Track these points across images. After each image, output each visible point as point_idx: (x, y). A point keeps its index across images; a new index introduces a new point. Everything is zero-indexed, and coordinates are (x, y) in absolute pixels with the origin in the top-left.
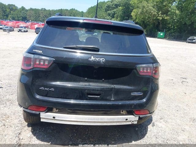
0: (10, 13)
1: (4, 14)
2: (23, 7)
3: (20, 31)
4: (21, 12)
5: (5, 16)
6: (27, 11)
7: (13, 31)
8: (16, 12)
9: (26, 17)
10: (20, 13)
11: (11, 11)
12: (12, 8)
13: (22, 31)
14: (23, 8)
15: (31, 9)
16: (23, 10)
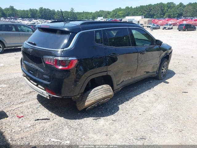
0: (167, 11)
1: (162, 13)
2: (181, 3)
3: (165, 28)
4: (178, 8)
5: (162, 14)
6: (185, 6)
7: (159, 28)
8: (173, 9)
9: (183, 14)
10: (176, 10)
11: (169, 8)
12: (170, 5)
13: (167, 28)
14: (181, 5)
15: (190, 4)
16: (180, 6)
